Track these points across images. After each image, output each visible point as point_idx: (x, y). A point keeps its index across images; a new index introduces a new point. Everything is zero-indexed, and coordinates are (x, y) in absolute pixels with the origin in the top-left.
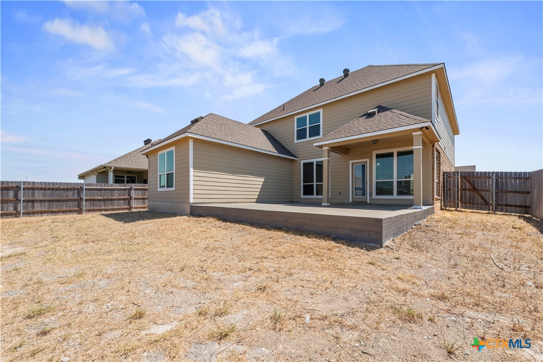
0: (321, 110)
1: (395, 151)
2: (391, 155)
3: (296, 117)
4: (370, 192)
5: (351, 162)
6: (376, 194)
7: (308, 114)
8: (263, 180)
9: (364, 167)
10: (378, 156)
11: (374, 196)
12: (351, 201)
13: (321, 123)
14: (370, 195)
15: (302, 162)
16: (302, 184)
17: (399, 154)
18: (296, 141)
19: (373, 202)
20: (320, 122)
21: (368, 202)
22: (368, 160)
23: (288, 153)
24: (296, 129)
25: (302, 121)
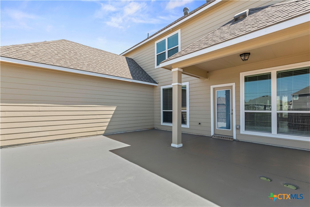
0: (179, 31)
1: (274, 71)
2: (267, 77)
3: (156, 42)
4: (236, 126)
5: (212, 87)
6: (245, 129)
7: (166, 38)
8: (114, 108)
9: (228, 93)
10: (248, 79)
11: (243, 131)
12: (212, 134)
13: (179, 46)
14: (237, 129)
15: (162, 88)
16: (162, 111)
17: (280, 75)
18: (156, 67)
19: (241, 139)
20: (178, 44)
21: (235, 138)
22: (233, 85)
23: (149, 79)
24: (156, 54)
25: (161, 46)
